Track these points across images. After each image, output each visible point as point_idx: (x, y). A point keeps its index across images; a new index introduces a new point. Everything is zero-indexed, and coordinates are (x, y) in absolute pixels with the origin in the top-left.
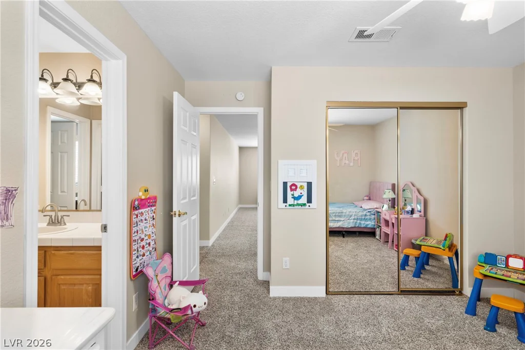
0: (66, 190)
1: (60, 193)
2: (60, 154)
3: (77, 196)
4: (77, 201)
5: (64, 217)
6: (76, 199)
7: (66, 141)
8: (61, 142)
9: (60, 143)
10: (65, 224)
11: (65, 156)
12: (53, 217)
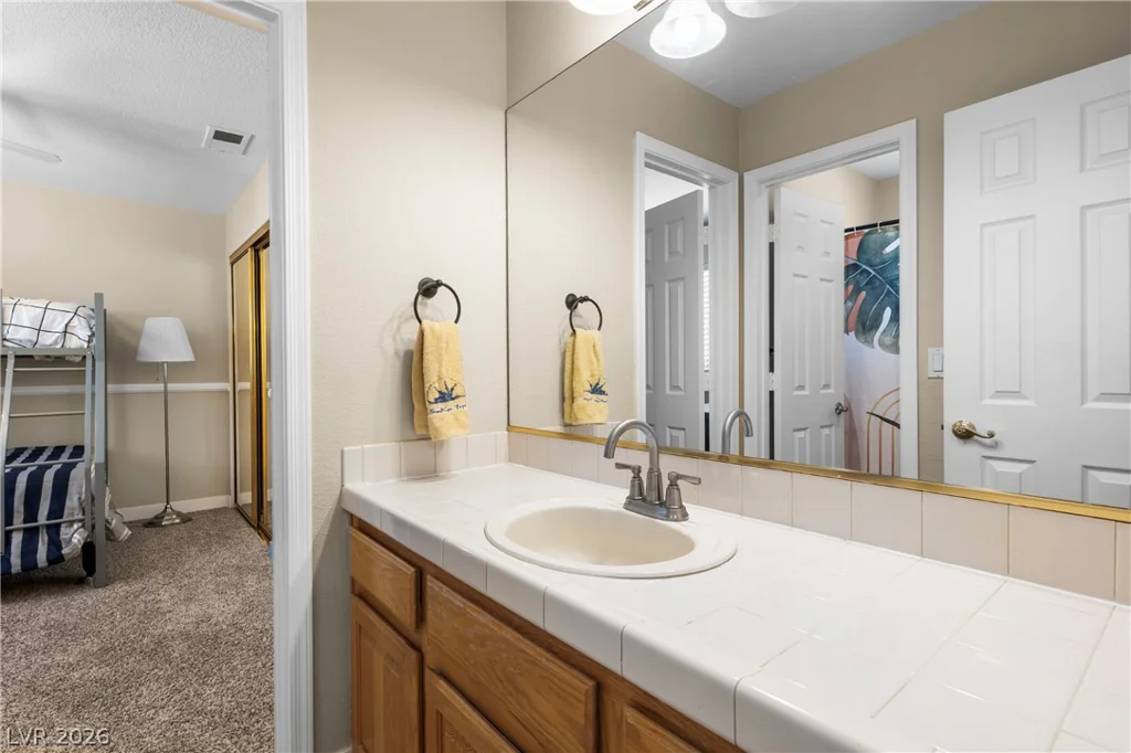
0: (681, 384)
1: (668, 391)
2: (667, 285)
3: (707, 401)
4: (707, 415)
5: (679, 482)
6: (706, 408)
7: (680, 249)
8: (670, 254)
9: (667, 258)
10: (685, 516)
11: (680, 288)
12: (644, 476)
